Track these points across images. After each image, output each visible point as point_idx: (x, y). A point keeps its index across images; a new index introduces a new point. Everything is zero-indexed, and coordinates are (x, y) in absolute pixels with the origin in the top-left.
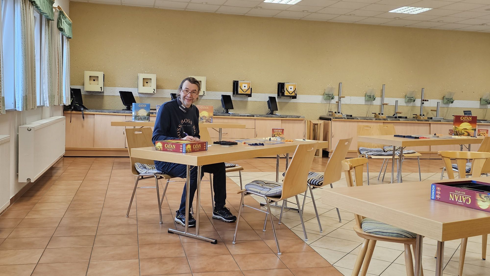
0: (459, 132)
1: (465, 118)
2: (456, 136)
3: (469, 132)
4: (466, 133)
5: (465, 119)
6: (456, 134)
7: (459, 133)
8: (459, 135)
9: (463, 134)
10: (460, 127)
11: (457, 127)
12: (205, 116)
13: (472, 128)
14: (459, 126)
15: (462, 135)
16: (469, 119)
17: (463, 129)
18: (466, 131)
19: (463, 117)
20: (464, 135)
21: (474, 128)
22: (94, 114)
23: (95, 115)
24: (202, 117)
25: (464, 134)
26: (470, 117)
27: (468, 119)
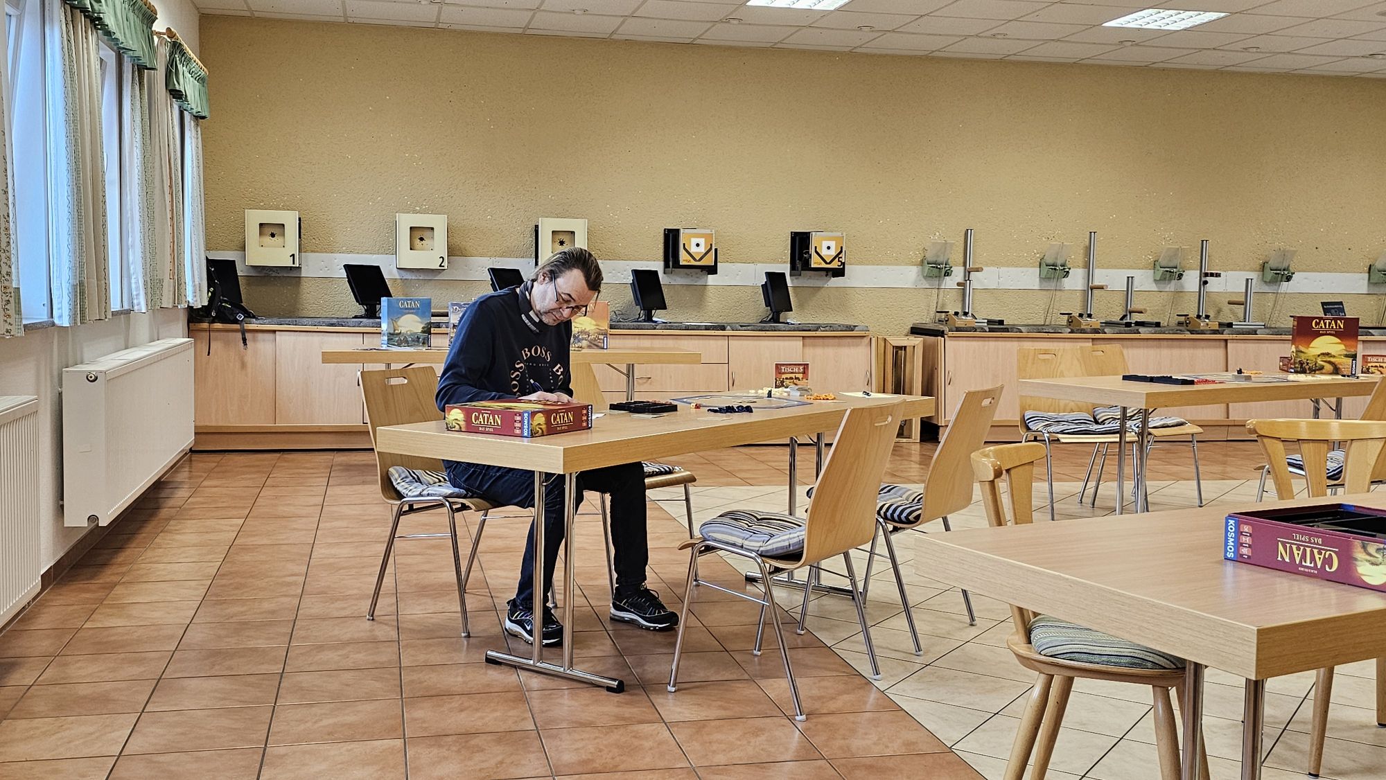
0: (1308, 363)
1: (1325, 324)
2: (1299, 375)
3: (1336, 363)
4: (1328, 367)
5: (1325, 326)
6: (1299, 369)
7: (1307, 367)
8: (1308, 372)
9: (1318, 370)
10: (1310, 349)
11: (1301, 348)
12: (587, 330)
13: (1345, 353)
14: (1308, 345)
15: (1317, 372)
16: (1336, 326)
17: (1319, 356)
18: (1329, 359)
19: (1320, 322)
20: (1324, 371)
21: (1352, 351)
22: (274, 331)
23: (277, 332)
24: (578, 332)
25: (1322, 368)
26: (1341, 319)
27: (1332, 327)
